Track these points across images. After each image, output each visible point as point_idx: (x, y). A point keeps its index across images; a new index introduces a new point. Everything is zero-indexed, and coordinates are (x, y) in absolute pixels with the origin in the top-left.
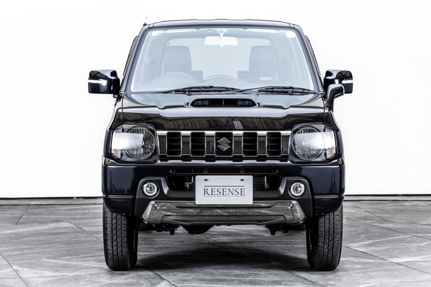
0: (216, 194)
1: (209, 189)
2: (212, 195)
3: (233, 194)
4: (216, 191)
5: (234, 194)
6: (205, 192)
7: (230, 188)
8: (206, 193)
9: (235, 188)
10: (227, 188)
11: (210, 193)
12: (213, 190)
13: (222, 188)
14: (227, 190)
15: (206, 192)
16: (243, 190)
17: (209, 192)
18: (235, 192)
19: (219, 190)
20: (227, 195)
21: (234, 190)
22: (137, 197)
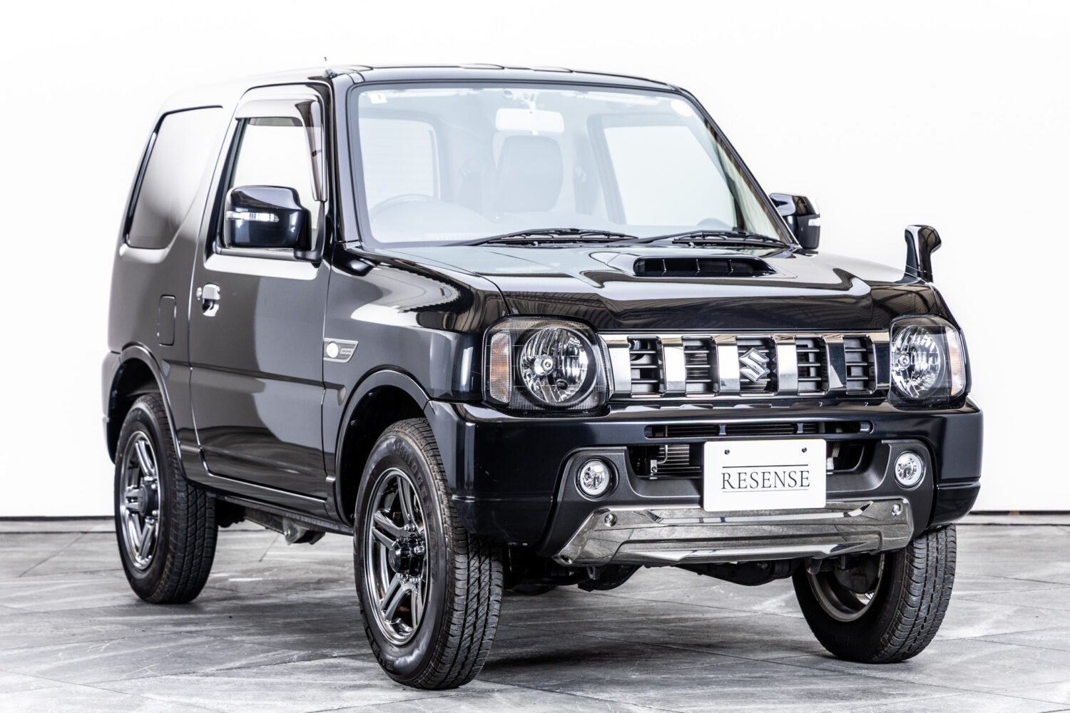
0: (749, 487)
1: (734, 472)
2: (740, 487)
3: (784, 485)
4: (748, 477)
5: (786, 485)
6: (724, 480)
7: (780, 471)
8: (726, 482)
9: (788, 470)
10: (773, 470)
11: (735, 484)
12: (743, 476)
13: (760, 470)
14: (772, 476)
15: (726, 480)
16: (805, 475)
17: (734, 481)
18: (788, 481)
19: (754, 476)
20: (772, 488)
21: (787, 474)
22: (559, 499)
